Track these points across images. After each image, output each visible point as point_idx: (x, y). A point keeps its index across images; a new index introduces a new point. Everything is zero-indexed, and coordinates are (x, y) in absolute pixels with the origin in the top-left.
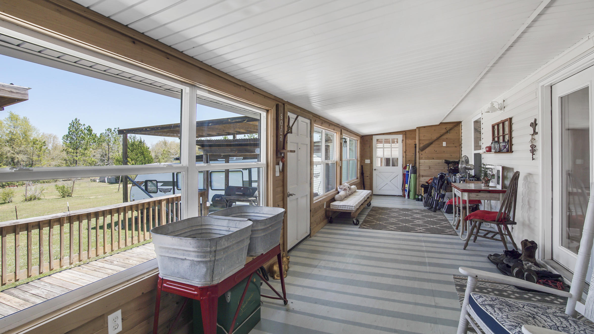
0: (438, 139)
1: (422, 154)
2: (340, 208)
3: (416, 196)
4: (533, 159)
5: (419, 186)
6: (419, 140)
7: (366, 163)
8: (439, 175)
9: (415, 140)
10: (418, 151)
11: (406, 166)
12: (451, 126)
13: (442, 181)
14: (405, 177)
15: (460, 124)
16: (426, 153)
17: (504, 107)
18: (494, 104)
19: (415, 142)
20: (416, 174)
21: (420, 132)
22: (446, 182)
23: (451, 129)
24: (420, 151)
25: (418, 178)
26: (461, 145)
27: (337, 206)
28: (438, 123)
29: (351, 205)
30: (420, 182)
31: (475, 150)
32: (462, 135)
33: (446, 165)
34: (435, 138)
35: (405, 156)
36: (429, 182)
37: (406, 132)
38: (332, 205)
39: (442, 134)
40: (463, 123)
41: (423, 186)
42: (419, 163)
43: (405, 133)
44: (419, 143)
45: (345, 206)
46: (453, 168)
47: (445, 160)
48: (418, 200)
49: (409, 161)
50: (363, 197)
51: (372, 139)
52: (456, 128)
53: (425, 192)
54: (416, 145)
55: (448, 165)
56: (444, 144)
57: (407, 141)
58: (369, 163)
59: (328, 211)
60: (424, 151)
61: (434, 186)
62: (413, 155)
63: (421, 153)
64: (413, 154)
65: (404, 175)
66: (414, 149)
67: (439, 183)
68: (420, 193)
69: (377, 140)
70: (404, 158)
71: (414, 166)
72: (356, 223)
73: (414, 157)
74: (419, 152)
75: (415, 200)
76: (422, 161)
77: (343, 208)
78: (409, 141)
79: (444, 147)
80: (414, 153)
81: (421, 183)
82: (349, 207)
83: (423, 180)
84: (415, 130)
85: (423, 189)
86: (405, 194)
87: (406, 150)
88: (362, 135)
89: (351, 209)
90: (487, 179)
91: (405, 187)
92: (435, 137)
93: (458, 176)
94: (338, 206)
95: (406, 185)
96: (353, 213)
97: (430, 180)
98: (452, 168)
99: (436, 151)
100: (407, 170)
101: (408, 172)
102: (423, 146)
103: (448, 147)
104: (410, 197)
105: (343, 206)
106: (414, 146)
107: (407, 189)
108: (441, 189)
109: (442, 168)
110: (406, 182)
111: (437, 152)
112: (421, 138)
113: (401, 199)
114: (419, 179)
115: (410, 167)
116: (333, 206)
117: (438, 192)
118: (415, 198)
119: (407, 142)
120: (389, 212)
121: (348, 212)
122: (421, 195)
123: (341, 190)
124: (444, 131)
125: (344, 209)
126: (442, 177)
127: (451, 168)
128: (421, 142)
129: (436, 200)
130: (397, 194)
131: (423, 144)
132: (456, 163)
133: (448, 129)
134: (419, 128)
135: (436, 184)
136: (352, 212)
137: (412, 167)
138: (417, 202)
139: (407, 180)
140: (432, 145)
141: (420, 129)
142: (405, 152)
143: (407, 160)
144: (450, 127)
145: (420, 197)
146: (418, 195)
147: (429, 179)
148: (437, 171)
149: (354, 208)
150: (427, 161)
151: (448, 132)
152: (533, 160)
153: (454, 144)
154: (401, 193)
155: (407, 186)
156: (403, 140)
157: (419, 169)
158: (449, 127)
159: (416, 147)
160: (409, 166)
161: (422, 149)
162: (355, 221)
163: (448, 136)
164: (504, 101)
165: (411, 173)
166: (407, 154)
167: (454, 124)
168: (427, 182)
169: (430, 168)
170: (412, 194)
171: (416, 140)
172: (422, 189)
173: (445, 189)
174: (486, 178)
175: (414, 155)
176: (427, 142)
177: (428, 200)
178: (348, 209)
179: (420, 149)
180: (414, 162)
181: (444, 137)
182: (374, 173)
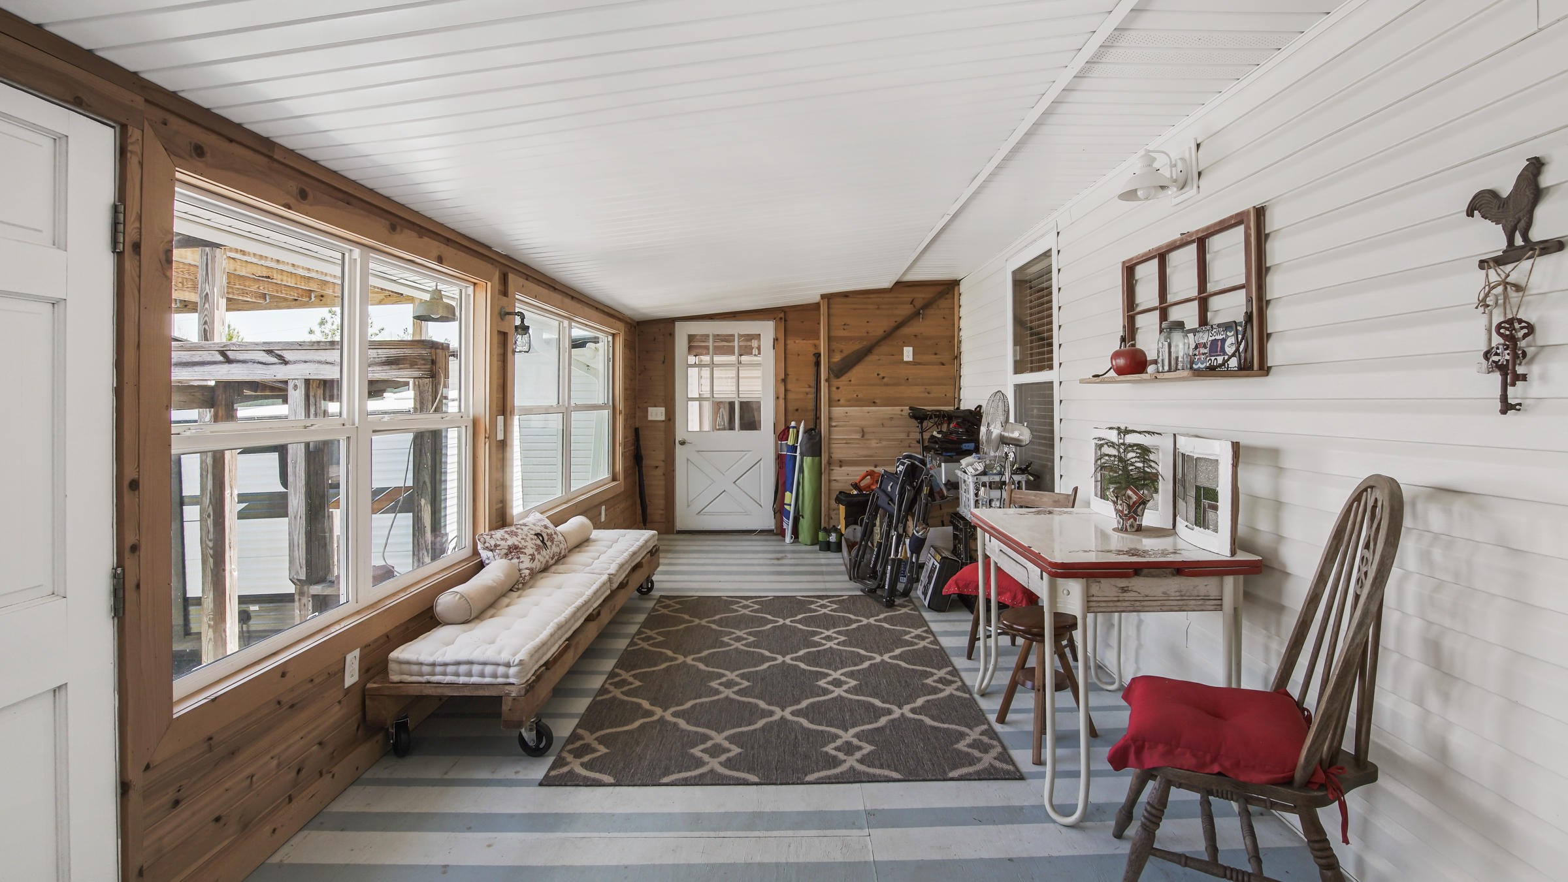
0: (889, 335)
1: (838, 388)
2: (445, 674)
3: (821, 536)
4: (1507, 407)
5: (829, 499)
6: (830, 339)
7: (650, 418)
8: (903, 464)
9: (816, 342)
10: (827, 377)
11: (787, 428)
12: (927, 294)
13: (914, 488)
14: (784, 466)
15: (956, 288)
16: (852, 382)
17: (1200, 174)
18: (1154, 159)
19: (816, 346)
20: (820, 456)
21: (832, 311)
22: (925, 490)
23: (927, 306)
24: (832, 375)
25: (827, 472)
26: (957, 357)
27: (425, 669)
28: (886, 282)
29: (505, 657)
30: (834, 484)
31: (1016, 372)
32: (963, 324)
33: (915, 423)
34: (880, 332)
35: (782, 396)
36: (862, 484)
37: (785, 312)
38: (400, 662)
39: (899, 319)
40: (963, 287)
41: (842, 498)
42: (830, 419)
43: (782, 315)
44: (830, 351)
45: (471, 663)
46: (940, 436)
47: (911, 408)
48: (827, 547)
49: (797, 410)
50: (605, 577)
51: (672, 335)
52: (943, 303)
53: (851, 520)
54: (818, 355)
55: (921, 423)
56: (908, 354)
57: (789, 342)
58: (663, 418)
59: (376, 695)
60: (845, 378)
61: (886, 506)
62: (808, 390)
63: (835, 382)
64: (810, 387)
65: (780, 459)
66: (812, 369)
67: (902, 494)
68: (833, 523)
69: (691, 338)
70: (782, 402)
71: (814, 430)
72: (537, 746)
73: (812, 396)
74: (827, 380)
75: (817, 547)
76: (838, 411)
77: (457, 675)
78: (797, 344)
79: (907, 362)
80: (813, 384)
81: (837, 487)
82: (489, 669)
83: (845, 477)
84: (816, 306)
85: (842, 508)
86: (785, 526)
87: (786, 374)
88: (638, 318)
89: (500, 680)
90: (1135, 498)
91: (783, 504)
92: (879, 327)
93: (970, 470)
94: (433, 665)
95: (788, 494)
96: (514, 699)
97: (864, 478)
98: (935, 433)
99: (883, 378)
100: (790, 442)
101: (793, 448)
102: (843, 359)
103: (920, 364)
104: (801, 538)
105: (458, 663)
106: (812, 359)
107: (792, 509)
108: (910, 518)
109: (903, 436)
110: (788, 485)
111: (885, 380)
112: (833, 334)
113: (771, 545)
114: (829, 474)
115: (798, 435)
116: (405, 667)
117: (901, 530)
118: (815, 541)
119: (789, 347)
120: (720, 623)
121: (487, 694)
122: (835, 530)
123: (490, 554)
124: (906, 310)
125: (462, 680)
126: (913, 472)
127: (933, 437)
128: (835, 345)
129: (892, 559)
130: (759, 527)
131: (841, 351)
132: (944, 416)
133: (919, 304)
134: (828, 297)
135: (892, 500)
136: (508, 695)
137: (805, 432)
138: (822, 554)
139: (790, 480)
140: (871, 358)
141: (831, 301)
142: (784, 381)
143: (791, 407)
144: (923, 298)
145: (833, 538)
146: (828, 531)
147: (863, 473)
148: (884, 443)
149: (516, 676)
150: (853, 411)
151: (919, 313)
152: (1504, 412)
153: (936, 354)
154: (769, 523)
155: (789, 498)
156: (776, 340)
157: (830, 439)
158: (921, 296)
159: (818, 364)
160: (797, 428)
161: (839, 371)
162: (529, 736)
163: (917, 327)
164: (1198, 146)
165: (802, 455)
166: (789, 387)
167: (940, 289)
168: (856, 486)
169: (863, 436)
170: (805, 524)
171: (818, 338)
172: (839, 509)
173: (925, 514)
174: (1129, 492)
175: (813, 390)
176: (855, 347)
177: (863, 557)
178: (487, 680)
179: (833, 371)
180: (811, 415)
181: (907, 330)
182: (680, 452)
